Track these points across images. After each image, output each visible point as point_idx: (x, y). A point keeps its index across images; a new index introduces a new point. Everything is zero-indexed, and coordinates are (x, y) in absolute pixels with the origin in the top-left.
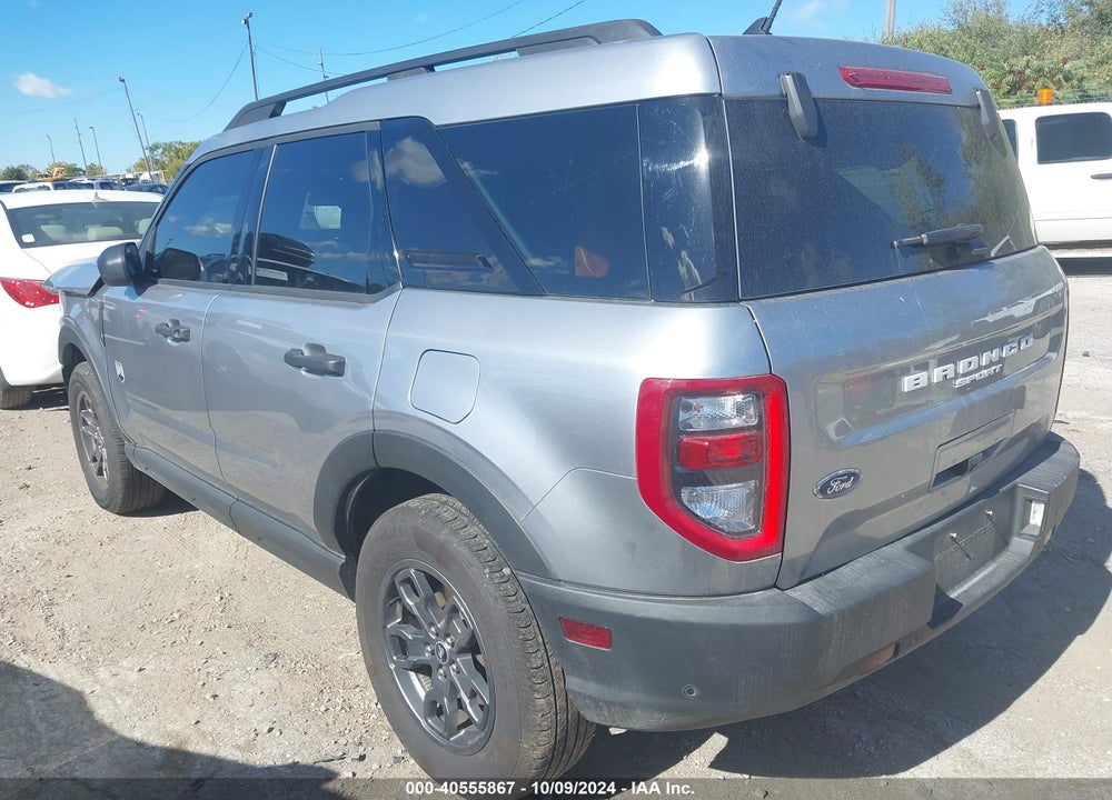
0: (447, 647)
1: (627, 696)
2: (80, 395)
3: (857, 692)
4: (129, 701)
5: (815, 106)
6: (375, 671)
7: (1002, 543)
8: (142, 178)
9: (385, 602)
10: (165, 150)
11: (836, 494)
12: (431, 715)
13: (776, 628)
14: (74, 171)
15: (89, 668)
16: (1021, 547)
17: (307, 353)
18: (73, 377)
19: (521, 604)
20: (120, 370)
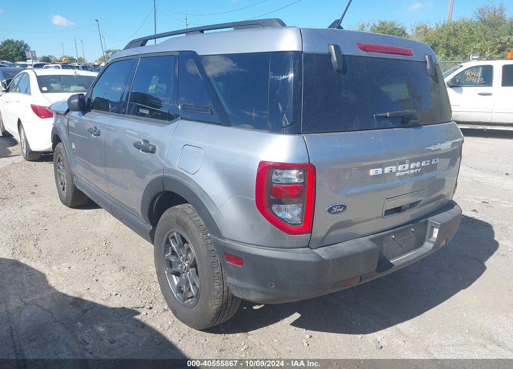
0: (186, 265)
1: (248, 285)
2: (58, 156)
3: (360, 303)
4: (63, 279)
5: (342, 58)
6: (159, 273)
7: (420, 243)
8: (102, 65)
9: (165, 245)
10: (113, 53)
11: (334, 213)
12: (179, 292)
13: (305, 263)
14: (72, 60)
15: (49, 265)
16: (428, 246)
17: (142, 143)
18: (56, 148)
19: (212, 248)
20: (74, 147)
